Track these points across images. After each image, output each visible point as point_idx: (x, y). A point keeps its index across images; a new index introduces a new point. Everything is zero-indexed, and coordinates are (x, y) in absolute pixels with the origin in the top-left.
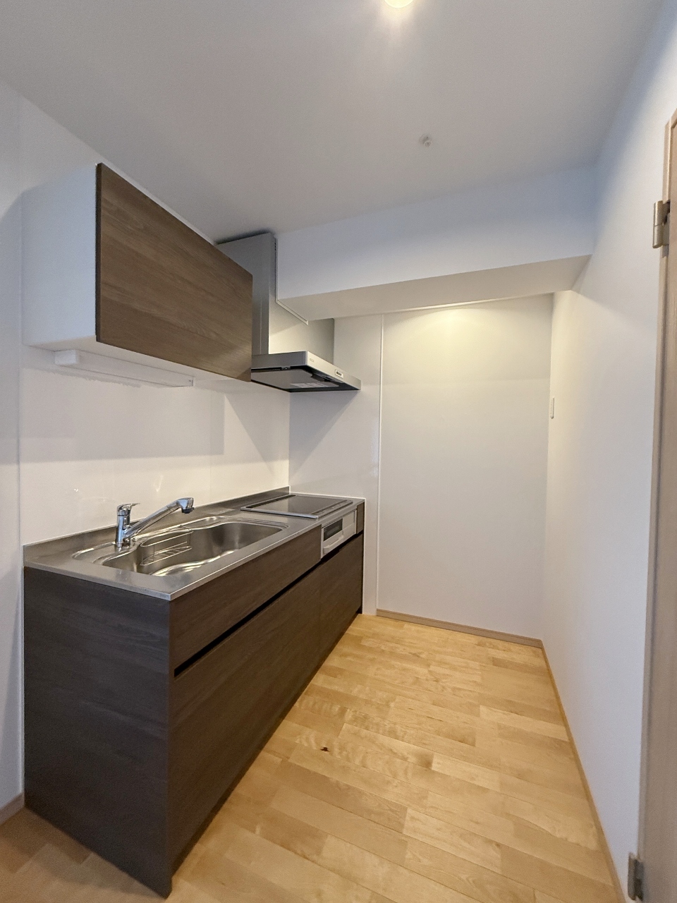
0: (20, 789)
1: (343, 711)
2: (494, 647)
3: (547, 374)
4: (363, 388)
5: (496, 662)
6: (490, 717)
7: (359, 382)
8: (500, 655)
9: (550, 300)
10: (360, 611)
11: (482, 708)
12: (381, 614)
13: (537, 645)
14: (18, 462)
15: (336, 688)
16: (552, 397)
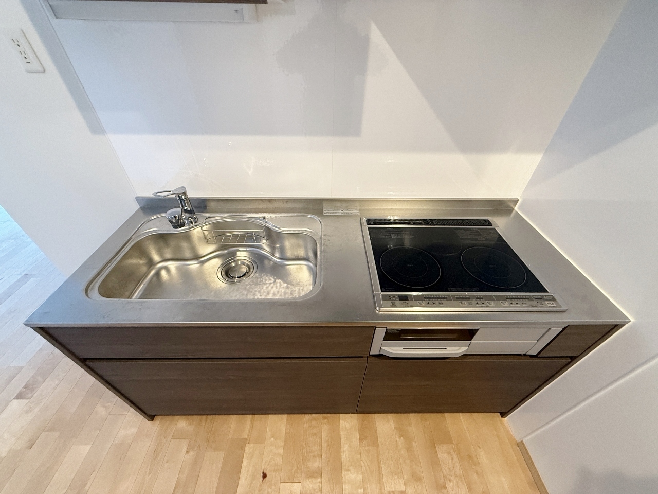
15: (345, 447)
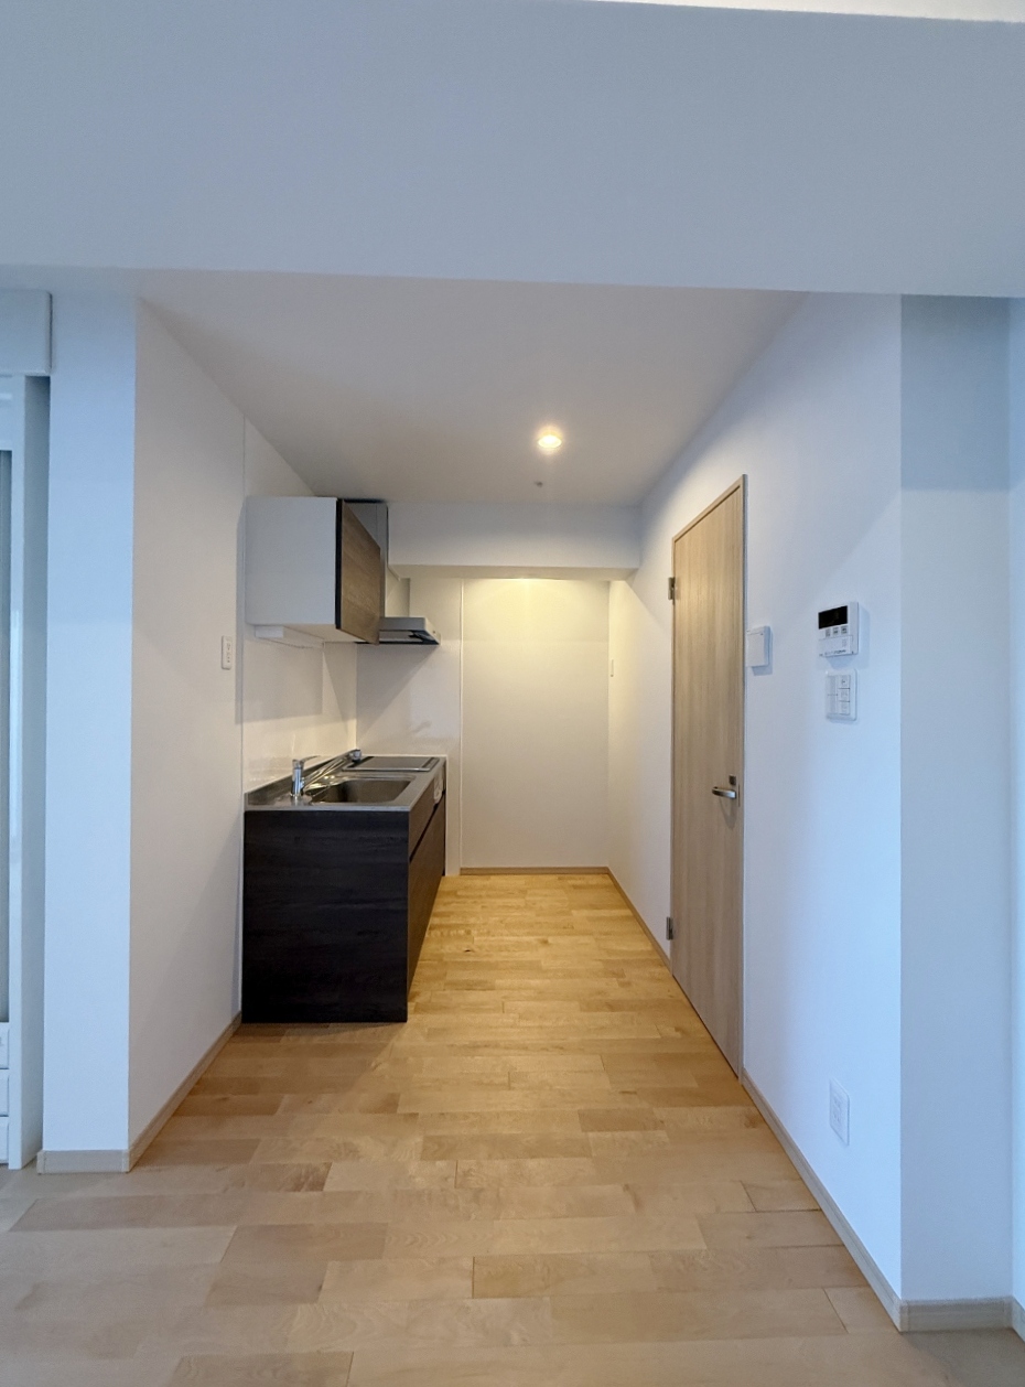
0: (240, 1008)
1: (468, 933)
2: (571, 879)
3: (607, 639)
4: (443, 643)
5: (575, 887)
6: (579, 915)
7: (439, 636)
8: (579, 882)
9: (608, 584)
10: (444, 874)
11: (574, 912)
12: (465, 872)
13: (605, 872)
14: (242, 722)
15: (453, 922)
16: (611, 659)
